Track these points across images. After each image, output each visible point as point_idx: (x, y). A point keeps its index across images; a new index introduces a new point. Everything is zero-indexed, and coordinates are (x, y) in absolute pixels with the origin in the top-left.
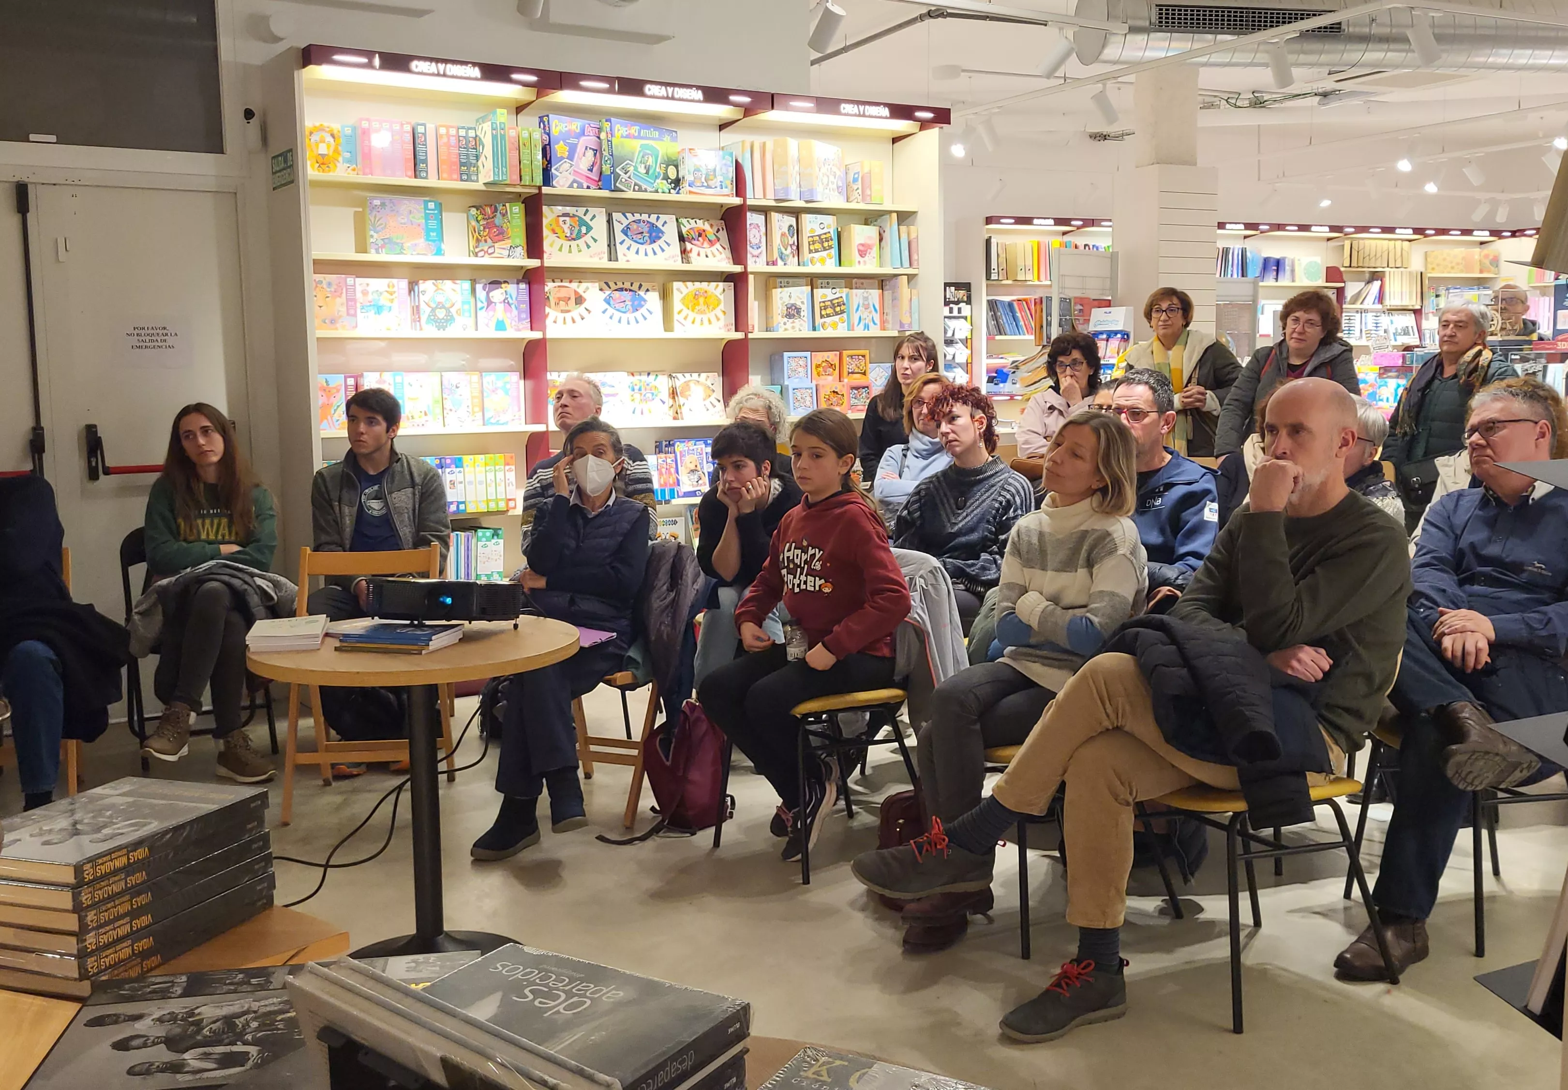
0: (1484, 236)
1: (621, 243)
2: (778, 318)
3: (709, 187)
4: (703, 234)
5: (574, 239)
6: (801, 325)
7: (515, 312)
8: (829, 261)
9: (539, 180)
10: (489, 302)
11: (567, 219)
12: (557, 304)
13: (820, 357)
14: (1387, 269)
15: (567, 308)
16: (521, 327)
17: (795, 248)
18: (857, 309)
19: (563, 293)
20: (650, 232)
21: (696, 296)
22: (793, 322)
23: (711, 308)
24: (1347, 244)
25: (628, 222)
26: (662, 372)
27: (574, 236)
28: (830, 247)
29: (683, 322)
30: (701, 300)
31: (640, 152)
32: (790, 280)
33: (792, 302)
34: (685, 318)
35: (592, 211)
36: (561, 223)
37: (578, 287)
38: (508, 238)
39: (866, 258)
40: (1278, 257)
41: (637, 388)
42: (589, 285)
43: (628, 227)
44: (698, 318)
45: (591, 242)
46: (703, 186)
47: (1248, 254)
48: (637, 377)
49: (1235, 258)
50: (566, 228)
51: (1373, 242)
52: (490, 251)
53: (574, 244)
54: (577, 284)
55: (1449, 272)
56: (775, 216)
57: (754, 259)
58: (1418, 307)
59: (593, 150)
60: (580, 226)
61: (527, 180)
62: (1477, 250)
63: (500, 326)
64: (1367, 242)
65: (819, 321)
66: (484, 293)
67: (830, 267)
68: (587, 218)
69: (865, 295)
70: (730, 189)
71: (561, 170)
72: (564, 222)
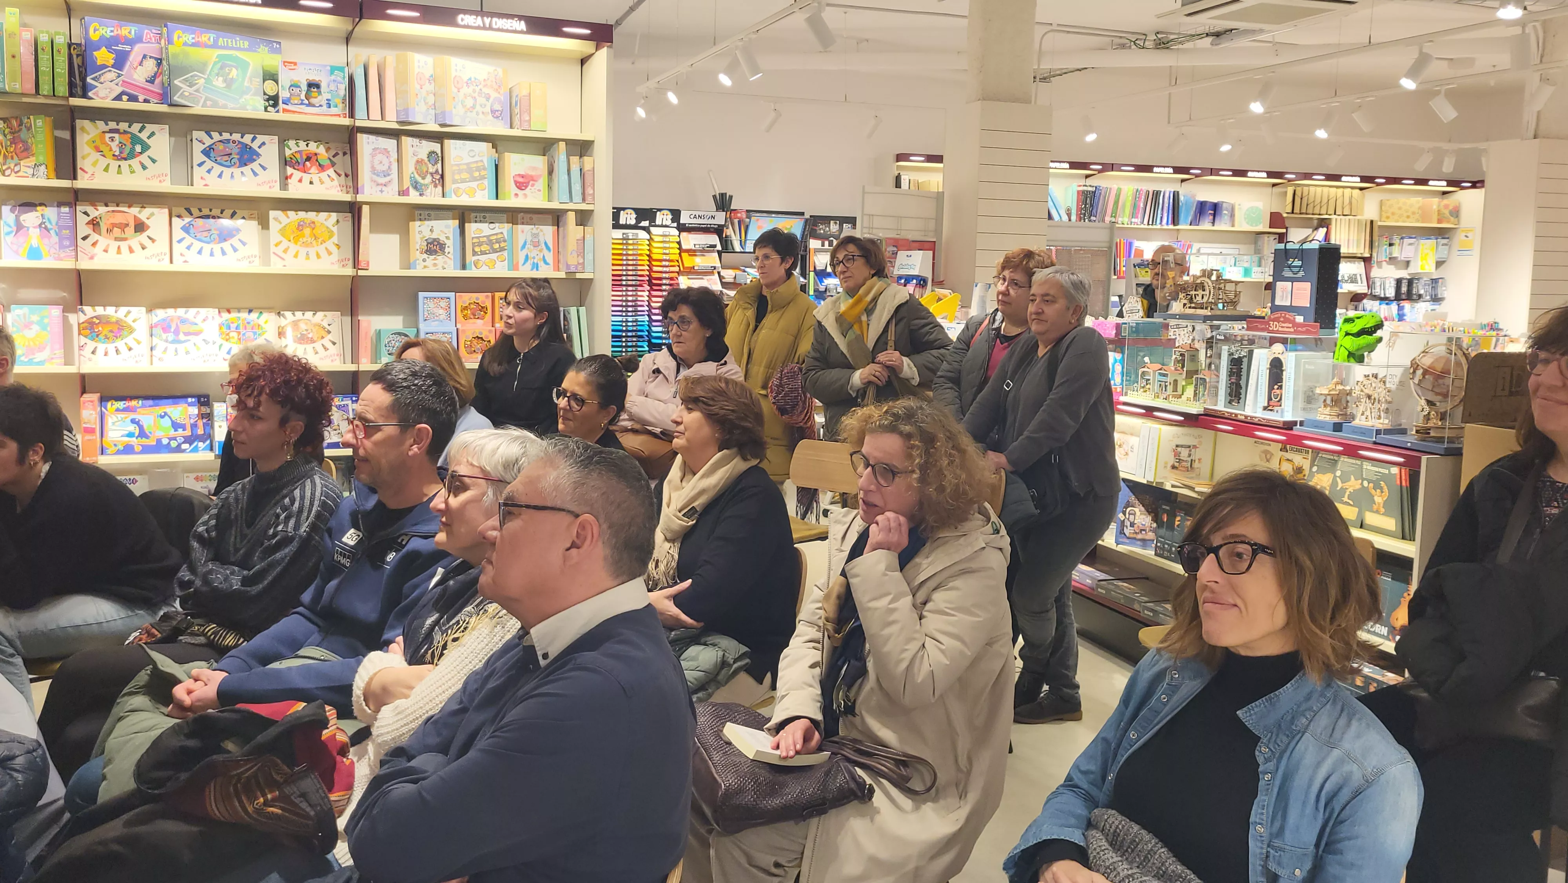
0: (1442, 186)
1: (200, 165)
2: (417, 255)
3: (310, 105)
4: (314, 159)
5: (125, 159)
6: (445, 263)
7: (55, 239)
8: (479, 194)
9: (62, 89)
10: (19, 227)
11: (116, 136)
12: (109, 231)
13: (467, 298)
14: (1333, 217)
15: (123, 236)
16: (62, 255)
17: (438, 177)
18: (523, 247)
19: (119, 219)
20: (241, 154)
21: (300, 226)
22: (435, 259)
23: (320, 240)
24: (1290, 190)
25: (213, 141)
26: (269, 309)
27: (124, 155)
28: (483, 178)
29: (283, 255)
30: (307, 231)
31: (215, 63)
32: (432, 213)
33: (434, 236)
34: (285, 251)
35: (150, 128)
36: (107, 139)
37: (140, 212)
38: (33, 155)
39: (527, 191)
40: (1215, 201)
41: (233, 326)
42: (156, 210)
43: (211, 148)
44: (303, 251)
45: (147, 162)
46: (302, 104)
47: (1182, 198)
48: (234, 315)
49: (1166, 202)
50: (114, 146)
51: (1319, 189)
52: (17, 169)
53: (124, 164)
54: (138, 209)
55: (1404, 222)
56: (406, 141)
57: (379, 188)
58: (1367, 255)
59: (156, 59)
60: (133, 144)
61: (45, 89)
62: (1436, 200)
63: (34, 253)
64: (1312, 189)
65: (470, 258)
66: (13, 216)
67: (483, 198)
68: (144, 136)
69: (535, 231)
70: (339, 108)
71: (102, 80)
72: (112, 139)
